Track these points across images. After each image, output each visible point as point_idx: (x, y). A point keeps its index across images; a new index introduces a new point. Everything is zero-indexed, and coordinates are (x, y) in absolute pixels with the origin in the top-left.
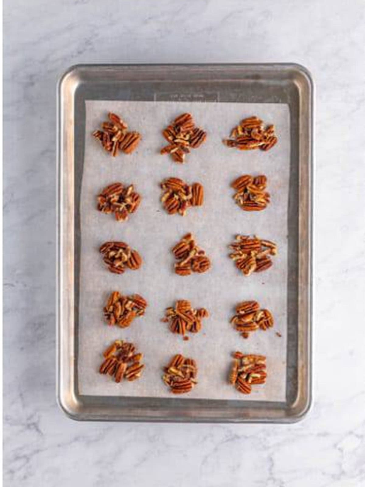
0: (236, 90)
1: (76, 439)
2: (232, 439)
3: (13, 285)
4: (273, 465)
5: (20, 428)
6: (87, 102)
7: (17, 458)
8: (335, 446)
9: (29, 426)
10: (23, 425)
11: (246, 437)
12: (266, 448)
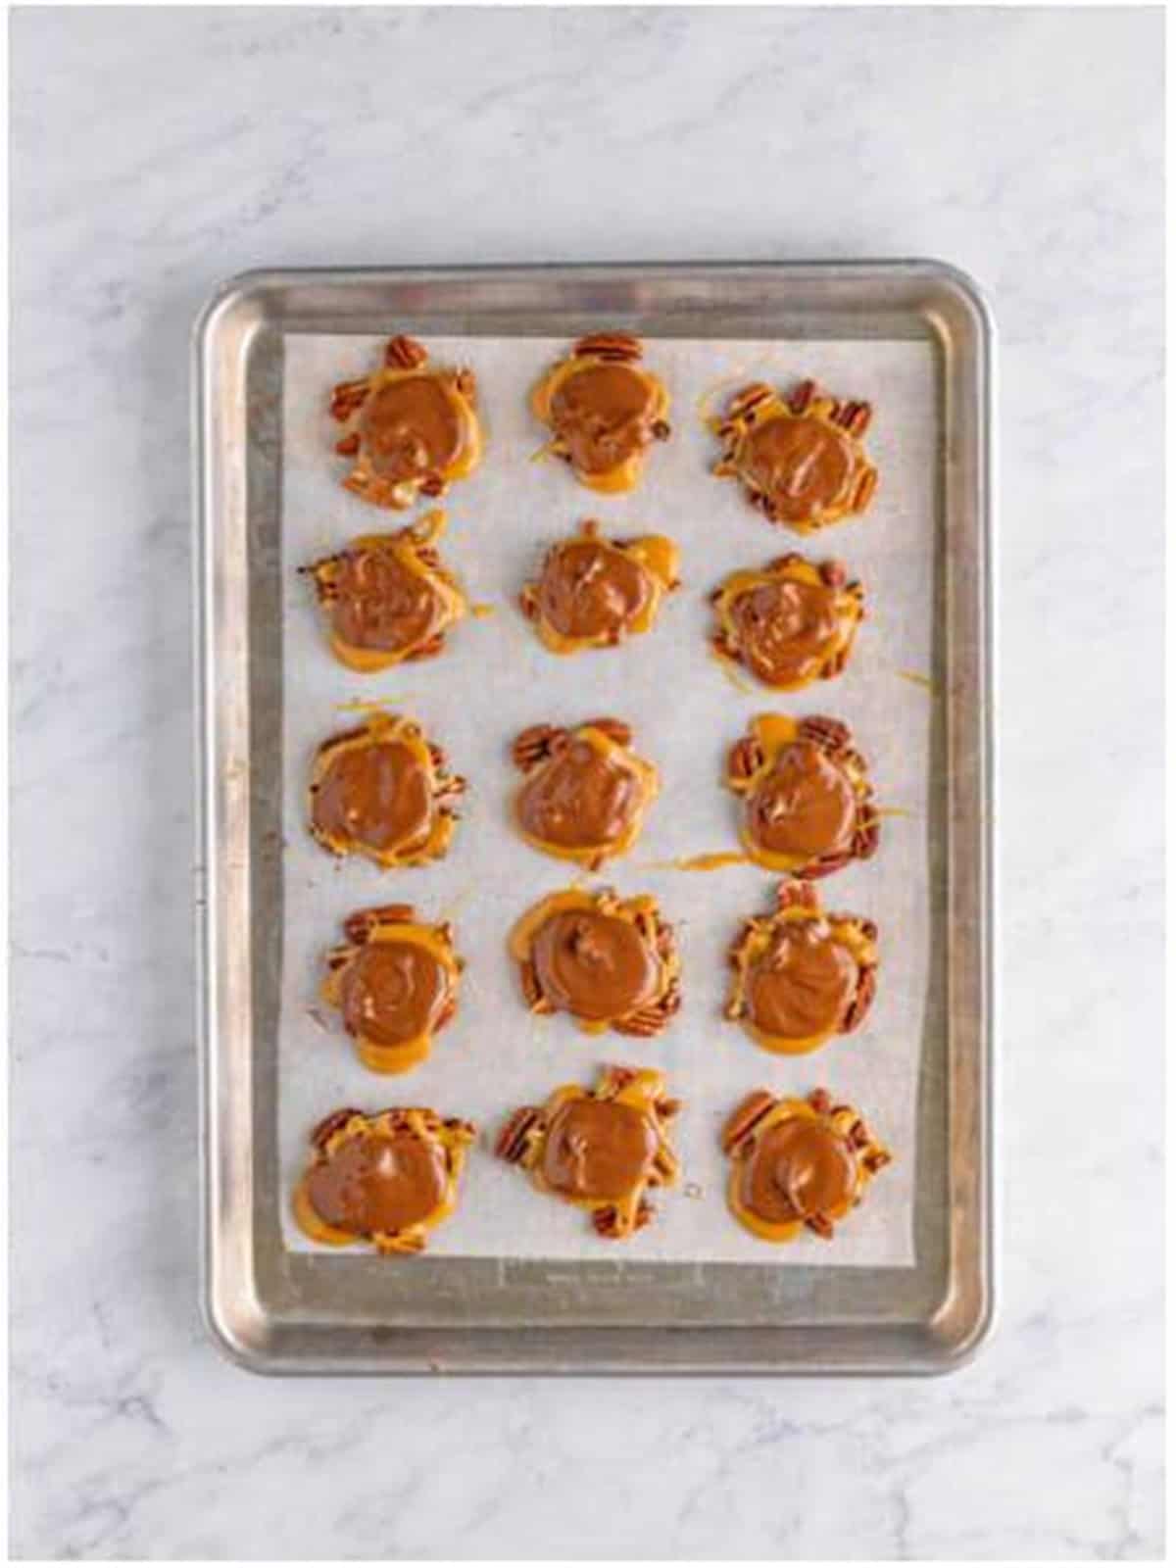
0: (445, 1294)
1: (277, 1445)
2: (775, 1438)
3: (61, 956)
4: (906, 1517)
5: (98, 1411)
6: (909, 1261)
7: (88, 1509)
8: (1106, 1454)
9: (123, 1406)
10: (103, 1402)
11: (820, 1431)
12: (883, 1463)
